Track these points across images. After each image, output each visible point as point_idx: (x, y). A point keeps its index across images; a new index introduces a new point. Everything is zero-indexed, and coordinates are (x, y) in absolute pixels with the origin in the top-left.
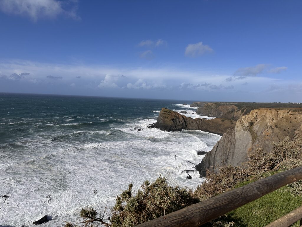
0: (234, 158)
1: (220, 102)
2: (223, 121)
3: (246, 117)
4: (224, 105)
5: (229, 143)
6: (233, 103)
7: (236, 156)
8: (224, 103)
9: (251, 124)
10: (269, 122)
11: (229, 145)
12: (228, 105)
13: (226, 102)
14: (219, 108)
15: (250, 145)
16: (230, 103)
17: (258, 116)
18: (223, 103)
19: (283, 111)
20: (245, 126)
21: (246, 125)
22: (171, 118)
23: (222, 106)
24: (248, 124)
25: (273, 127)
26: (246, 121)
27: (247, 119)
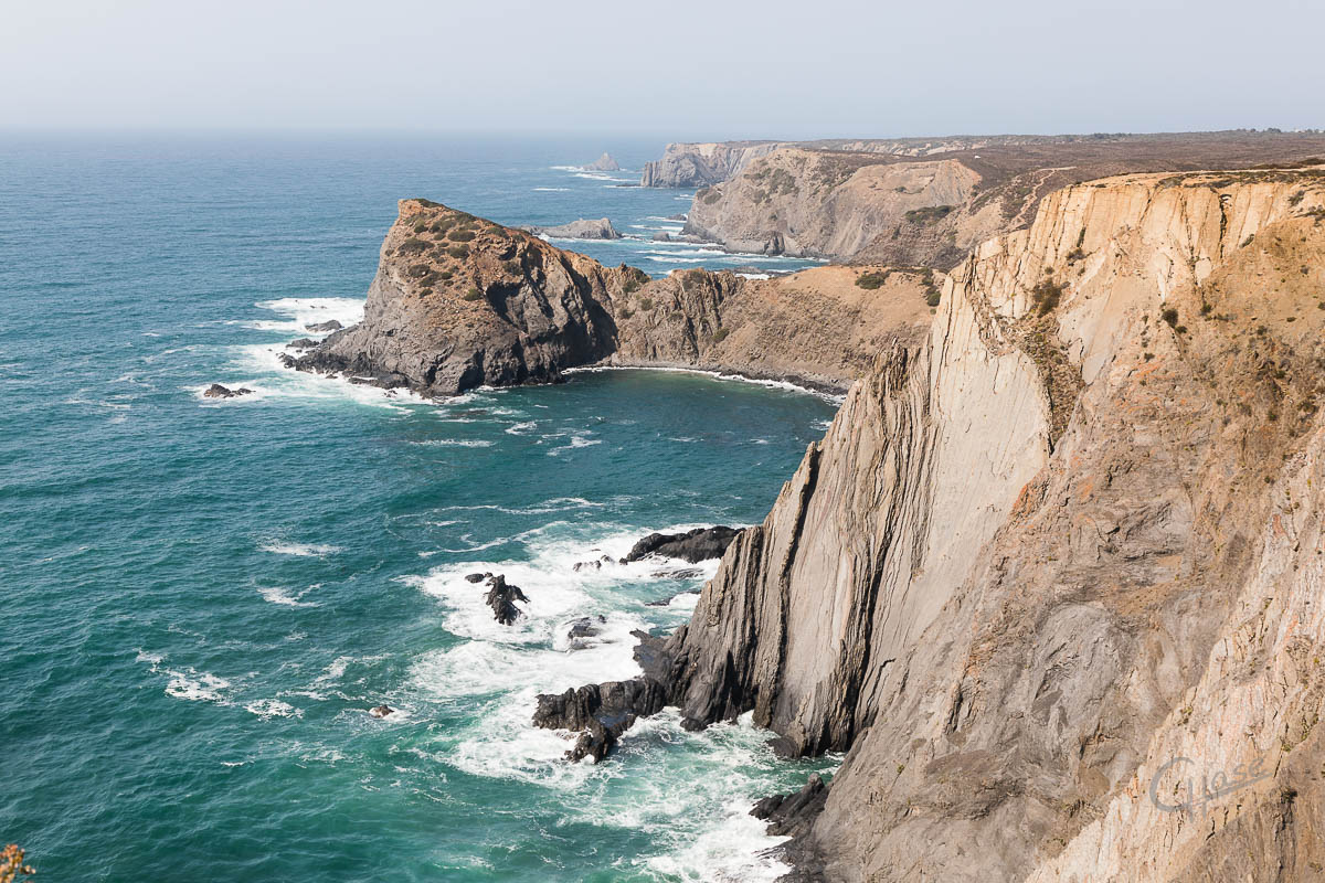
0: (926, 565)
1: (866, 142)
2: (873, 282)
3: (1005, 248)
4: (886, 160)
5: (891, 455)
6: (950, 140)
7: (940, 545)
8: (889, 142)
9: (1048, 297)
10: (1165, 278)
11: (889, 468)
12: (921, 158)
13: (903, 141)
14: (847, 184)
15: (1034, 461)
16: (935, 142)
17: (1095, 233)
18: (882, 149)
19: (1264, 189)
20: (999, 318)
21: (1006, 312)
22: (479, 284)
23: (874, 168)
24: (1020, 298)
25: (1182, 321)
26: (1007, 277)
27: (1011, 261)
